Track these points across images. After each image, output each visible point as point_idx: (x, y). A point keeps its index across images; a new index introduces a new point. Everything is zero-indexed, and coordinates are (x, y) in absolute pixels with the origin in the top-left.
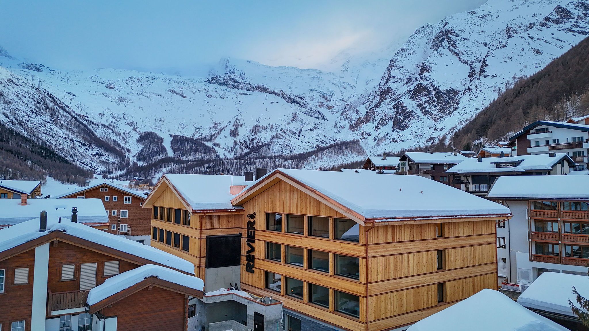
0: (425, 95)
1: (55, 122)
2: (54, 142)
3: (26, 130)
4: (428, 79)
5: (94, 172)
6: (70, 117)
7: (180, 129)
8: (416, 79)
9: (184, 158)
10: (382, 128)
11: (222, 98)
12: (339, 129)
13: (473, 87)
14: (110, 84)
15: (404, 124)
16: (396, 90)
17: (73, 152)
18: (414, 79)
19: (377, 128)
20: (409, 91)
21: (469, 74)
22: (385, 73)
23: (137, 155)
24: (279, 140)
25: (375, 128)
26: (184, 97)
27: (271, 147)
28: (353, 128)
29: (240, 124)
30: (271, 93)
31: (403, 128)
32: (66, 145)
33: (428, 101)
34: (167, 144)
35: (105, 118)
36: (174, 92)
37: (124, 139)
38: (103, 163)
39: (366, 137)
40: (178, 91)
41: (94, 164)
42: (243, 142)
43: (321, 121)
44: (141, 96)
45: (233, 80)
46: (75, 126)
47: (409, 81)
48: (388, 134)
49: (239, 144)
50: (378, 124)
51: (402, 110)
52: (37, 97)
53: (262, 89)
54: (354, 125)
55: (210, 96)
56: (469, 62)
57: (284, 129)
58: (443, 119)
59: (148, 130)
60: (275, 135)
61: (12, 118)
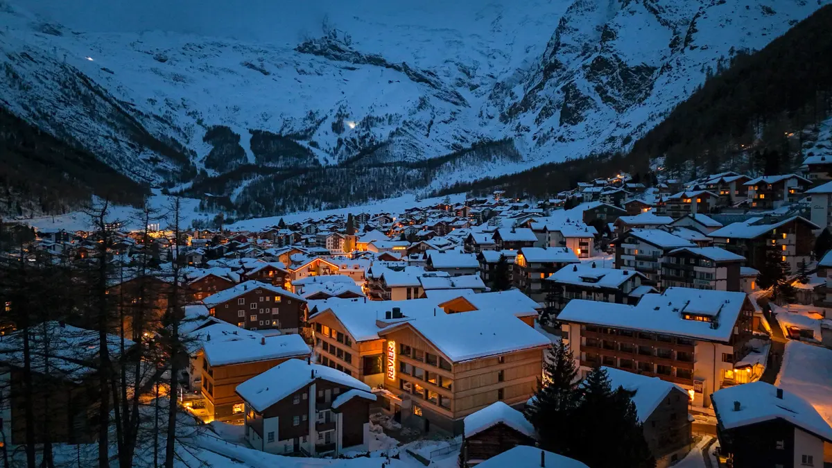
0: (607, 74)
1: (92, 115)
2: (91, 143)
3: (53, 127)
4: (611, 50)
5: (150, 184)
6: (111, 106)
7: (262, 122)
8: (596, 48)
9: (271, 165)
10: (546, 120)
11: (319, 74)
12: (486, 120)
13: (673, 64)
14: (161, 55)
15: (575, 115)
16: (566, 64)
17: (118, 157)
18: (593, 49)
19: (538, 121)
20: (584, 67)
21: (670, 42)
22: (552, 39)
23: (205, 160)
24: (400, 138)
25: (536, 121)
26: (266, 74)
27: (390, 148)
28: (504, 119)
29: (346, 113)
30: (388, 66)
31: (575, 122)
32: (109, 146)
33: (611, 82)
34: (245, 143)
35: (157, 107)
36: (252, 66)
37: (186, 137)
38: (159, 171)
39: (522, 133)
40: (258, 64)
41: (149, 173)
42: (350, 141)
43: (461, 108)
44: (205, 73)
45: (335, 48)
46: (119, 119)
47: (586, 50)
48: (552, 129)
49: (345, 143)
50: (539, 115)
51: (574, 95)
52: (63, 79)
53: (376, 61)
54: (506, 114)
55: (303, 71)
56: (672, 24)
57: (407, 121)
58: (629, 110)
59: (219, 123)
60: (394, 130)
61: (32, 109)
